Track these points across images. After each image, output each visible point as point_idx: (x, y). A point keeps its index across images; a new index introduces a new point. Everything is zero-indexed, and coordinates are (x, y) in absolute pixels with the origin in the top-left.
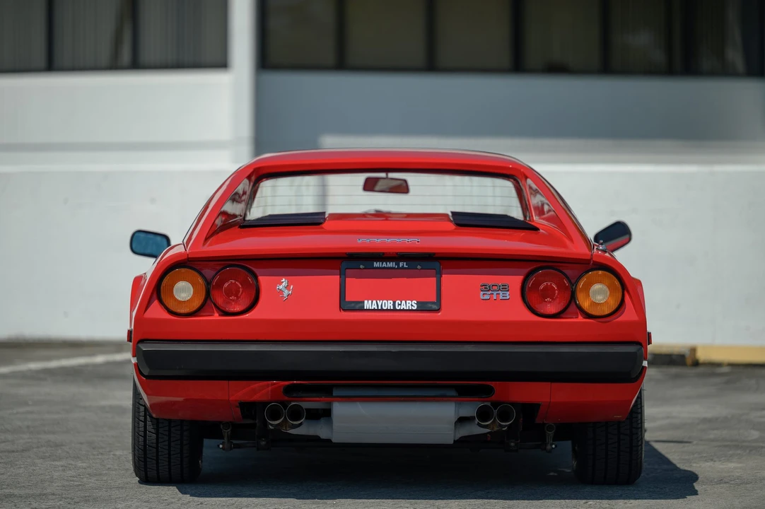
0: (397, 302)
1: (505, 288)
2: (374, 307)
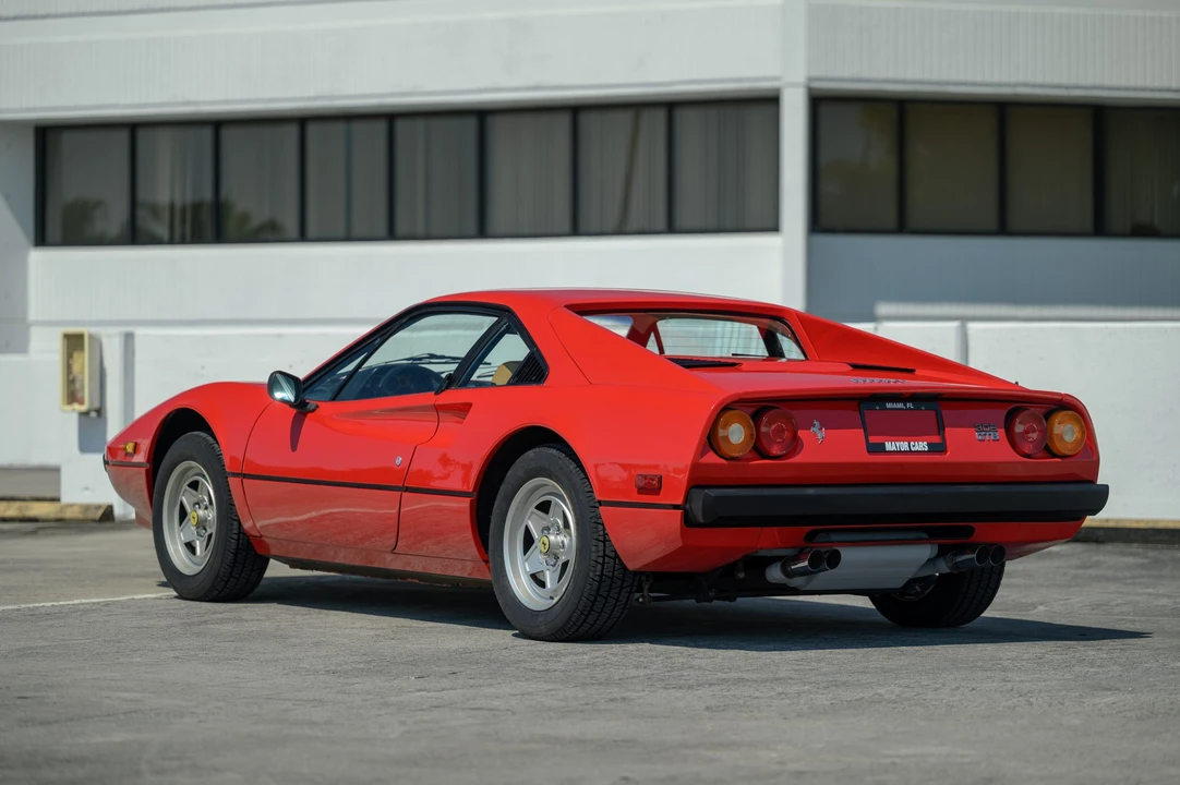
0: (912, 443)
1: (994, 430)
2: (894, 448)
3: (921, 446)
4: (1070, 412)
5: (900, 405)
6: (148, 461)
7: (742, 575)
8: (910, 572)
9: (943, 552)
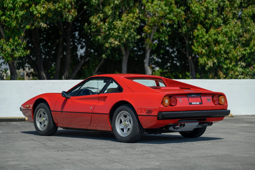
0: (196, 103)
1: (210, 100)
2: (194, 104)
3: (198, 103)
4: (223, 96)
5: (194, 95)
6: (32, 109)
7: (164, 129)
8: (195, 127)
9: (200, 123)
